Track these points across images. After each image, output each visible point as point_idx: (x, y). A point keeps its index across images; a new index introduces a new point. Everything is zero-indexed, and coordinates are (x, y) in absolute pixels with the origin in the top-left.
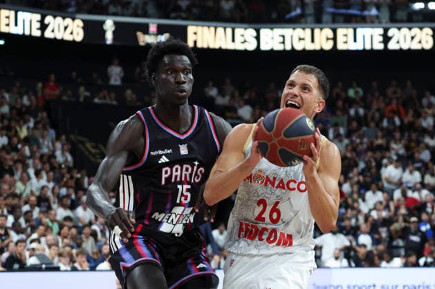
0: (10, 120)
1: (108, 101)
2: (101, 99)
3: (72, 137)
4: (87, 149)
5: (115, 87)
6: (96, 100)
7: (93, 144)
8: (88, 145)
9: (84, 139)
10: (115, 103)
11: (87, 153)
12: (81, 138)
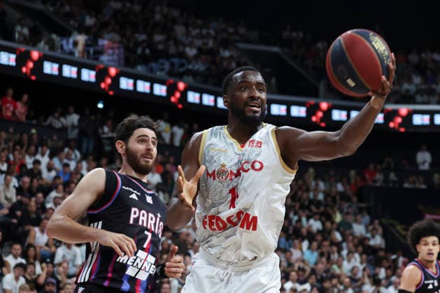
0: (326, 206)
1: (418, 186)
2: (410, 183)
3: (384, 220)
4: (398, 232)
5: (424, 172)
6: (406, 185)
7: (403, 226)
8: (399, 227)
9: (394, 222)
10: (424, 187)
11: (397, 235)
12: (391, 221)
